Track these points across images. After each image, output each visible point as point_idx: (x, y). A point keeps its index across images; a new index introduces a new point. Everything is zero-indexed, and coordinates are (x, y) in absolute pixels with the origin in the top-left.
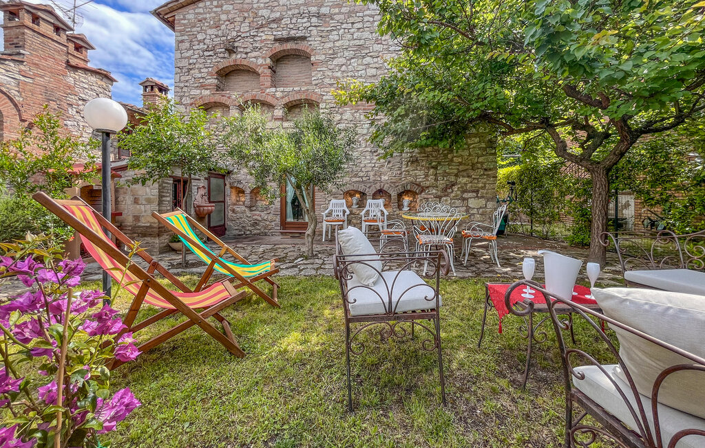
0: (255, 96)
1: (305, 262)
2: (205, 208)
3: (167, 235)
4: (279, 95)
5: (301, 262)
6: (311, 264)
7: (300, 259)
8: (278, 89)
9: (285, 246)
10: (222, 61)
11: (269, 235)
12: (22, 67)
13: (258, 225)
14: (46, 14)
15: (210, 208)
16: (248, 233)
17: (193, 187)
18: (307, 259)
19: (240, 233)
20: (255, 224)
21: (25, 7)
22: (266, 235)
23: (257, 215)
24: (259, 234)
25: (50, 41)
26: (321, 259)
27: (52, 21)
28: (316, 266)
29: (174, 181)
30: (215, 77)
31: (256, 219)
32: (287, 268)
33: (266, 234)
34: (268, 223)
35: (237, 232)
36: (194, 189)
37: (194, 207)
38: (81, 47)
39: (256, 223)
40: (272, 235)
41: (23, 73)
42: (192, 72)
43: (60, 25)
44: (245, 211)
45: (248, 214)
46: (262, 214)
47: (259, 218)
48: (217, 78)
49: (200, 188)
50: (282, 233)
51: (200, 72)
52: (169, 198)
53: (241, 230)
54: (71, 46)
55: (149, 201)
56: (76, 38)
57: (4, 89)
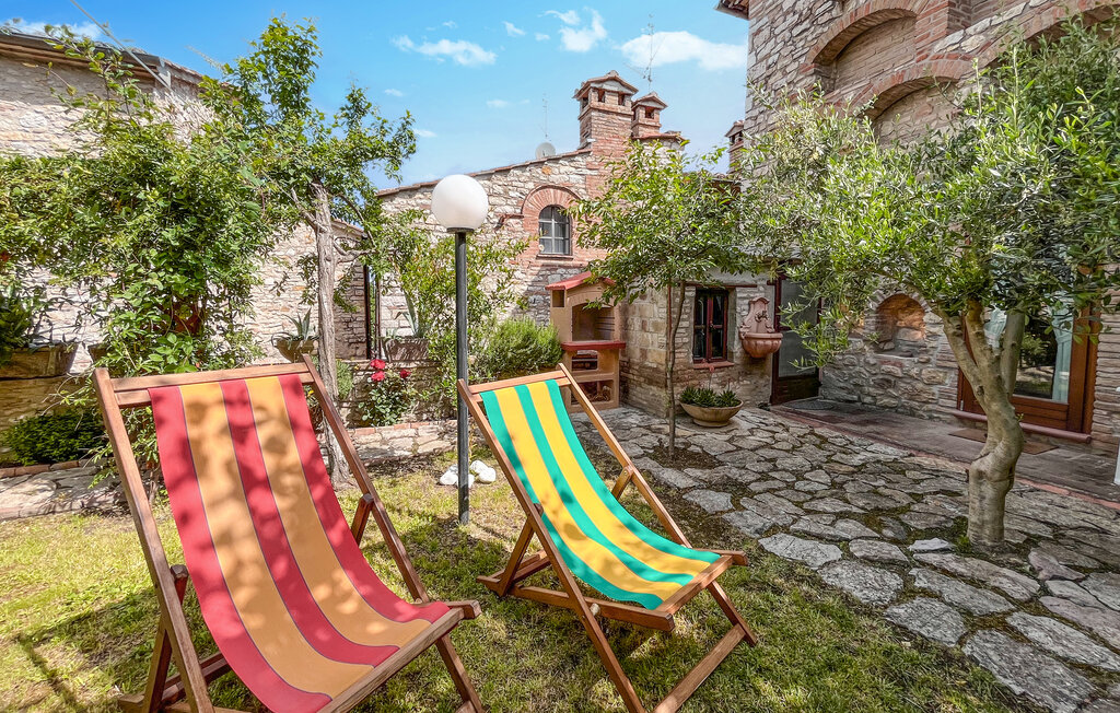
0: (901, 76)
1: (951, 562)
2: (760, 342)
3: (682, 387)
4: (970, 45)
5: (933, 559)
6: (972, 582)
7: (936, 543)
8: (970, 30)
9: (942, 463)
10: (826, 29)
11: (921, 417)
12: (589, 159)
13: (894, 387)
14: (611, 83)
15: (769, 342)
16: (868, 400)
17: (738, 301)
18: (966, 551)
19: (849, 397)
20: (886, 382)
21: (592, 85)
22: (913, 415)
23: (894, 363)
24: (894, 408)
25: (615, 116)
26: (1033, 573)
27: (616, 89)
28: (985, 603)
29: (697, 291)
30: (812, 71)
31: (889, 373)
32: (868, 561)
33: (912, 413)
34: (920, 386)
35: (843, 394)
36: (742, 305)
37: (740, 338)
38: (653, 109)
39: (888, 381)
40: (931, 418)
41: (589, 166)
42: (771, 81)
43: (626, 91)
44: (863, 349)
45: (871, 357)
46: (906, 361)
47: (897, 371)
48: (815, 73)
49: (754, 303)
50: (960, 418)
51: (785, 74)
52: (687, 323)
53: (850, 392)
54: (641, 113)
55: (657, 327)
56: (647, 100)
57: (573, 190)
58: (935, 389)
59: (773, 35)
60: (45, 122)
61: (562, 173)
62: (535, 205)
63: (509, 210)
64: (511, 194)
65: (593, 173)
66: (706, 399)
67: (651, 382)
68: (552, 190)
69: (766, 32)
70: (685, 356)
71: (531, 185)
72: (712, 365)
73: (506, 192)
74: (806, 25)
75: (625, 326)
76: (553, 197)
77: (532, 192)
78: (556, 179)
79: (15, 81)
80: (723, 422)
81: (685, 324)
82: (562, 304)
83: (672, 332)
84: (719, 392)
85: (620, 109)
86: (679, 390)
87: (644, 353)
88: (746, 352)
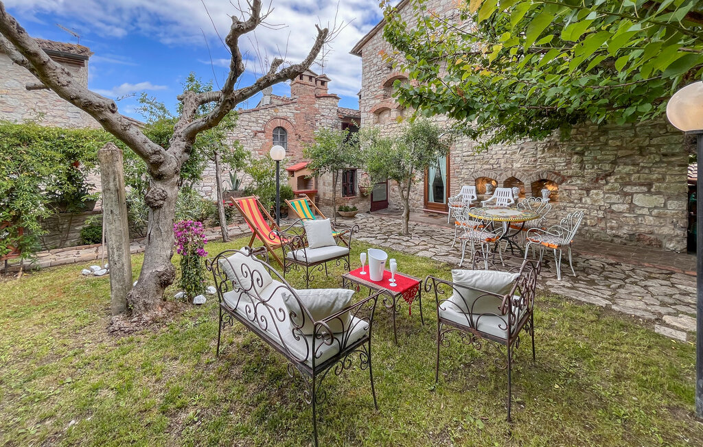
1: (396, 237)
2: (366, 189)
3: (339, 206)
10: (386, 76)
11: (416, 212)
12: (296, 106)
14: (306, 72)
15: (369, 189)
17: (358, 174)
18: (400, 235)
25: (307, 86)
27: (308, 74)
29: (343, 171)
30: (383, 89)
36: (359, 176)
37: (359, 188)
38: (324, 81)
40: (418, 212)
41: (296, 109)
42: (370, 88)
49: (363, 174)
50: (425, 211)
51: (374, 87)
52: (340, 182)
53: (398, 206)
54: (319, 83)
55: (329, 184)
56: (321, 78)
57: (289, 120)
58: (419, 203)
59: (370, 71)
60: (19, 85)
61: (284, 112)
62: (271, 127)
63: (259, 129)
64: (260, 121)
65: (299, 112)
66: (347, 209)
67: (327, 205)
68: (279, 120)
69: (368, 69)
70: (339, 194)
71: (269, 117)
72: (349, 198)
73: (257, 120)
74: (380, 72)
75: (317, 183)
76: (279, 123)
77: (269, 121)
78: (280, 114)
79: (3, 64)
80: (352, 217)
81: (339, 183)
82: (293, 176)
83: (334, 185)
84: (351, 207)
85: (310, 83)
86: (337, 207)
87: (324, 194)
88: (362, 192)
